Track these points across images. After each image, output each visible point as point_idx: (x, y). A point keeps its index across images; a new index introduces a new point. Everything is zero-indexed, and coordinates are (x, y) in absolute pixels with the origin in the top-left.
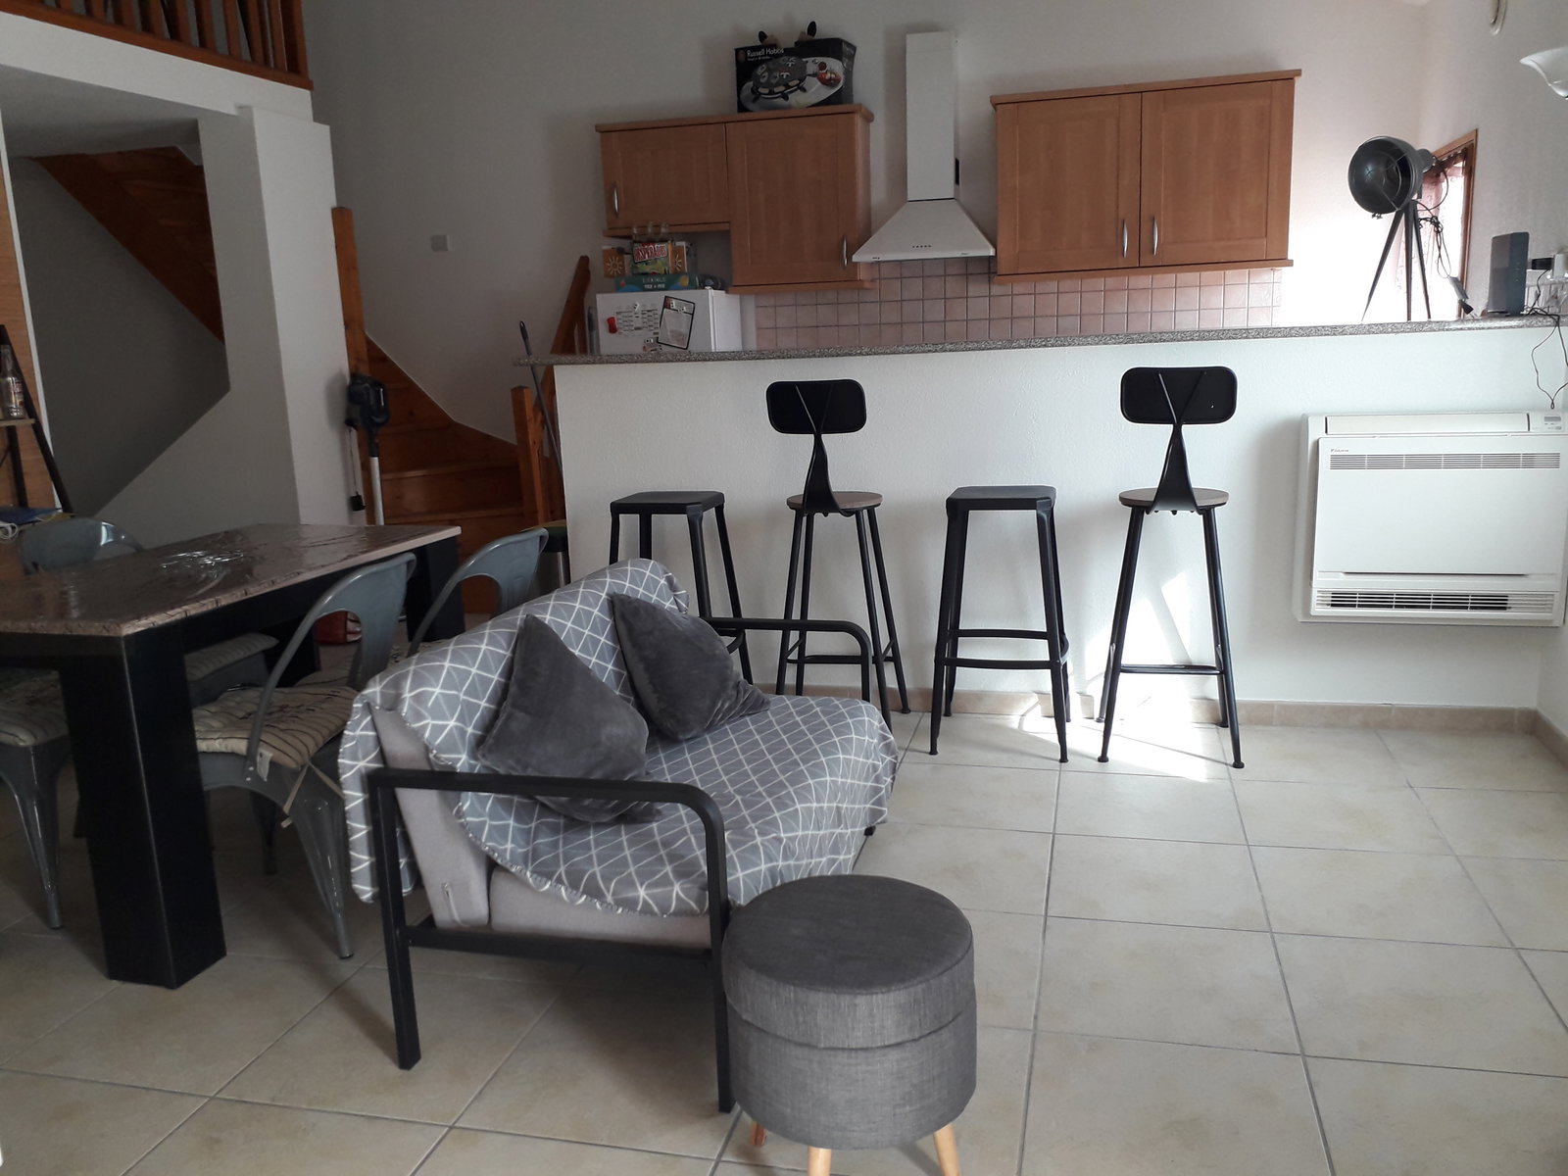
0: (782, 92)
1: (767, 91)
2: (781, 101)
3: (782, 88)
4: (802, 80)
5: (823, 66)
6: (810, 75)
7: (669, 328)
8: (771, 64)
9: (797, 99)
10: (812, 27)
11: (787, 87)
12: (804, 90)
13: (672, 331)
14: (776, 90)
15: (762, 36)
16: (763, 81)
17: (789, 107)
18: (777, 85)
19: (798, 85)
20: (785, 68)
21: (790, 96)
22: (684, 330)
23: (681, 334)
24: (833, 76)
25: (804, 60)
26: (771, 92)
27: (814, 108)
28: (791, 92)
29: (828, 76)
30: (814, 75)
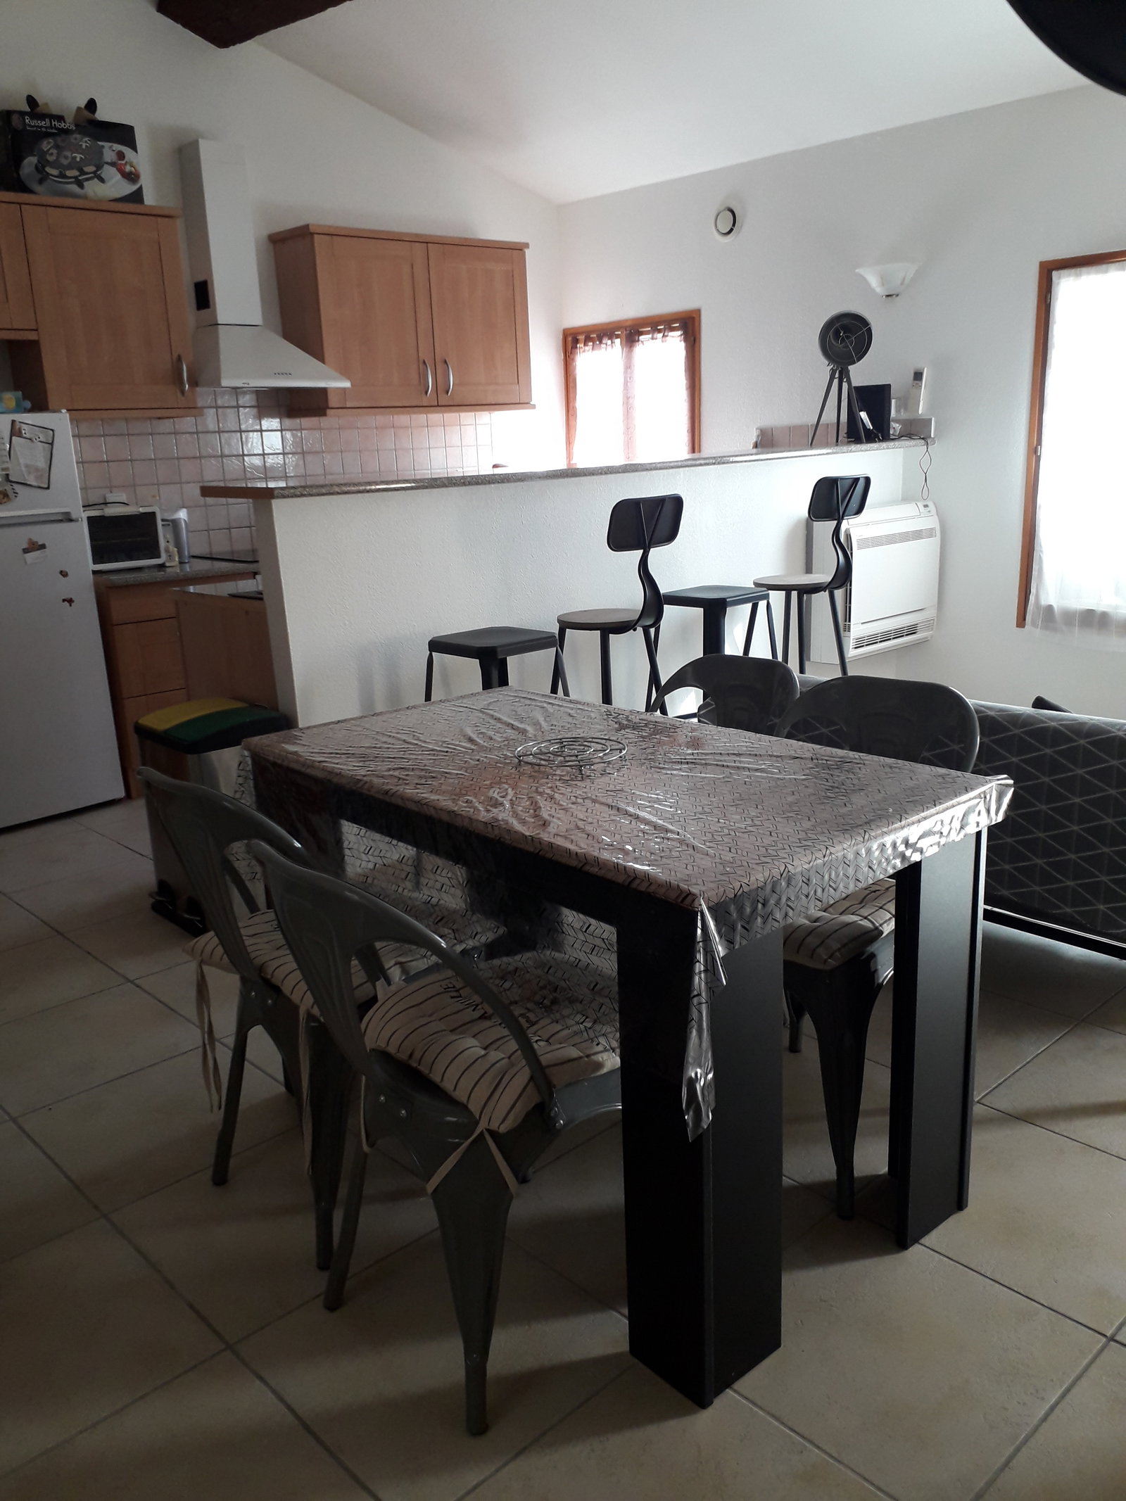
0: (76, 177)
1: (55, 172)
2: (74, 188)
3: (75, 173)
4: (99, 167)
5: (121, 156)
6: (107, 163)
7: (22, 461)
8: (59, 139)
9: (94, 189)
10: (91, 105)
11: (83, 173)
12: (102, 180)
13: (27, 466)
14: (69, 173)
15: (31, 101)
16: (50, 158)
17: (85, 197)
18: (70, 167)
19: (94, 172)
20: (78, 149)
21: (86, 184)
22: (42, 463)
23: (37, 470)
24: (133, 169)
25: (100, 143)
26: (62, 176)
27: (112, 203)
28: (87, 179)
29: (128, 168)
30: (113, 164)
